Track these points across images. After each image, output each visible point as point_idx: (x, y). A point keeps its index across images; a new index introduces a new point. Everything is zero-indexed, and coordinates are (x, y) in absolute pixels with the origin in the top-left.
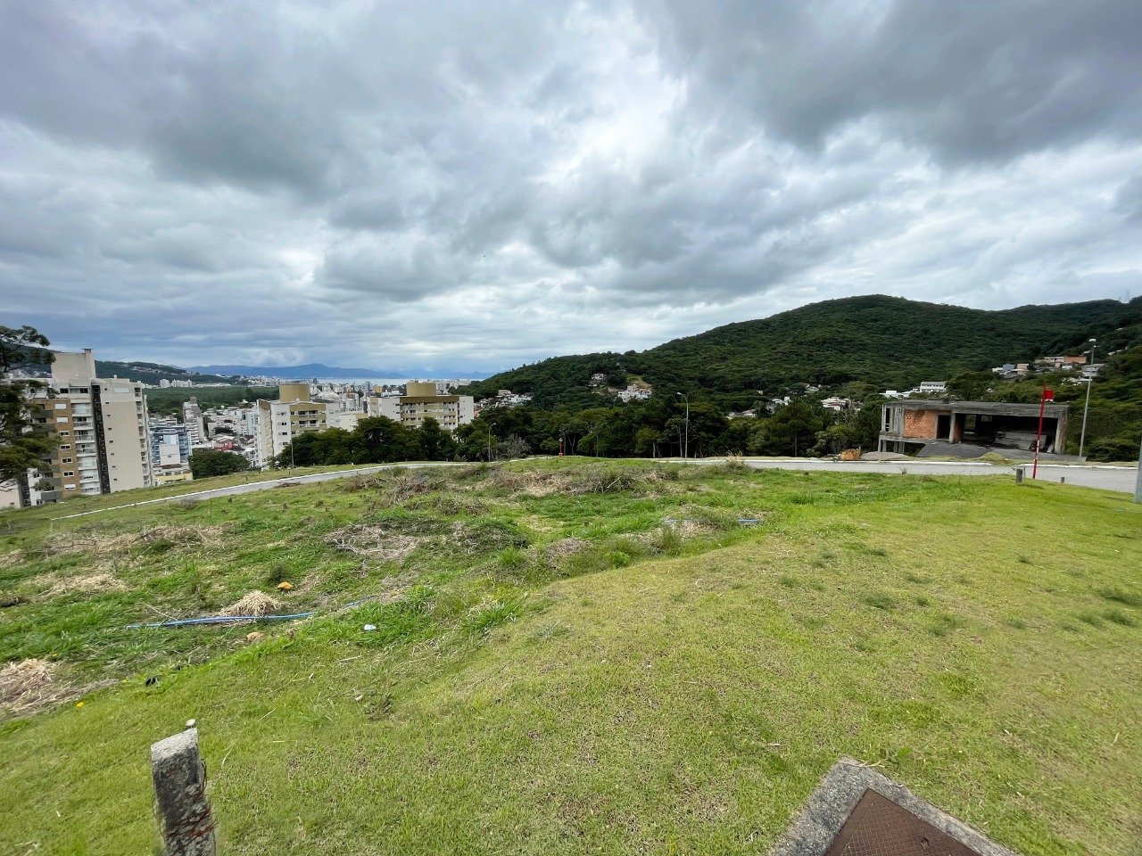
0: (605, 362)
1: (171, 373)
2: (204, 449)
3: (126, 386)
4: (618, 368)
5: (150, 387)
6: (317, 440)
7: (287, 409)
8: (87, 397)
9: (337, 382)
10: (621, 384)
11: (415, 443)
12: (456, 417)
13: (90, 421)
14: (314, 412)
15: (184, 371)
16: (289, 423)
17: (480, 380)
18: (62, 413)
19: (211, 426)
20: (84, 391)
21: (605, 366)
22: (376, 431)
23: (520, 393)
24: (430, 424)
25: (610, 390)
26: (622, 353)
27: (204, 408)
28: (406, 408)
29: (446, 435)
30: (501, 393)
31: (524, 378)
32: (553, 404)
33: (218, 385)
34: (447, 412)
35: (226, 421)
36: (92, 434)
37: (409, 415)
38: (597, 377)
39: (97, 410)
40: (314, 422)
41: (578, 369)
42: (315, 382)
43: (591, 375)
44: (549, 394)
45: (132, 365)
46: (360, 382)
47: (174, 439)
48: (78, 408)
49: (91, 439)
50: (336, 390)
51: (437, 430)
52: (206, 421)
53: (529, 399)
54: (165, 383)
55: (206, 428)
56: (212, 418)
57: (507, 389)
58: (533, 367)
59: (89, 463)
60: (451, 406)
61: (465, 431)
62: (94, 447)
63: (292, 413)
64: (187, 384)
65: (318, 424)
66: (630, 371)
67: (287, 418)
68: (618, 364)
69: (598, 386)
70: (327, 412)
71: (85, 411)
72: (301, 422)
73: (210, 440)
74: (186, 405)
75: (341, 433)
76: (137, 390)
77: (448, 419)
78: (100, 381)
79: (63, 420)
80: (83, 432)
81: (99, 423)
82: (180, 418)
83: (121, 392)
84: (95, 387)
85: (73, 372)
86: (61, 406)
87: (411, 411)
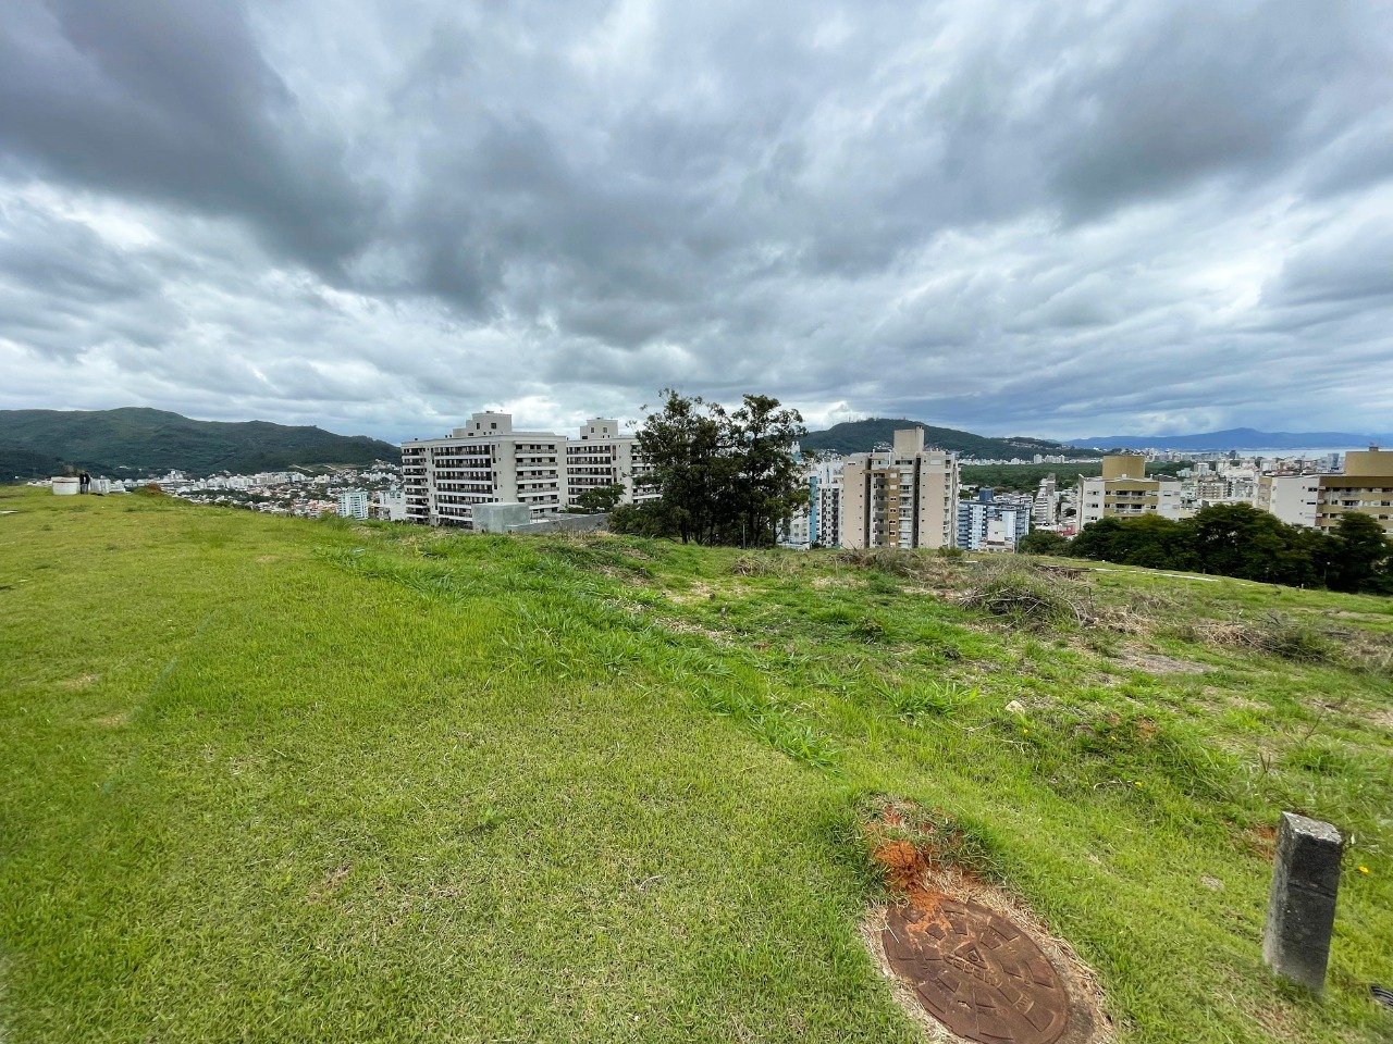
1: (1049, 448)
2: (1048, 532)
3: (939, 458)
5: (1023, 463)
6: (1118, 529)
7: (1102, 487)
8: (911, 467)
13: (911, 489)
14: (1140, 493)
15: (1059, 445)
16: (1102, 506)
18: (895, 482)
19: (1066, 507)
20: (910, 463)
24: (1358, 525)
27: (1061, 487)
28: (1333, 496)
33: (1093, 460)
36: (911, 501)
37: (1339, 509)
39: (917, 480)
40: (1136, 506)
45: (1011, 440)
47: (1010, 517)
48: (905, 477)
49: (909, 506)
52: (1060, 502)
54: (1038, 459)
55: (1059, 508)
56: (1068, 498)
59: (907, 527)
62: (911, 513)
63: (1110, 492)
64: (1056, 459)
65: (1143, 510)
67: (1100, 499)
70: (1160, 494)
71: (908, 480)
72: (1119, 506)
73: (1057, 522)
74: (1044, 482)
76: (949, 461)
78: (924, 453)
79: (893, 487)
80: (905, 499)
81: (917, 492)
82: (1035, 495)
83: (937, 464)
84: (919, 460)
85: (908, 445)
86: (894, 476)
87: (1347, 502)
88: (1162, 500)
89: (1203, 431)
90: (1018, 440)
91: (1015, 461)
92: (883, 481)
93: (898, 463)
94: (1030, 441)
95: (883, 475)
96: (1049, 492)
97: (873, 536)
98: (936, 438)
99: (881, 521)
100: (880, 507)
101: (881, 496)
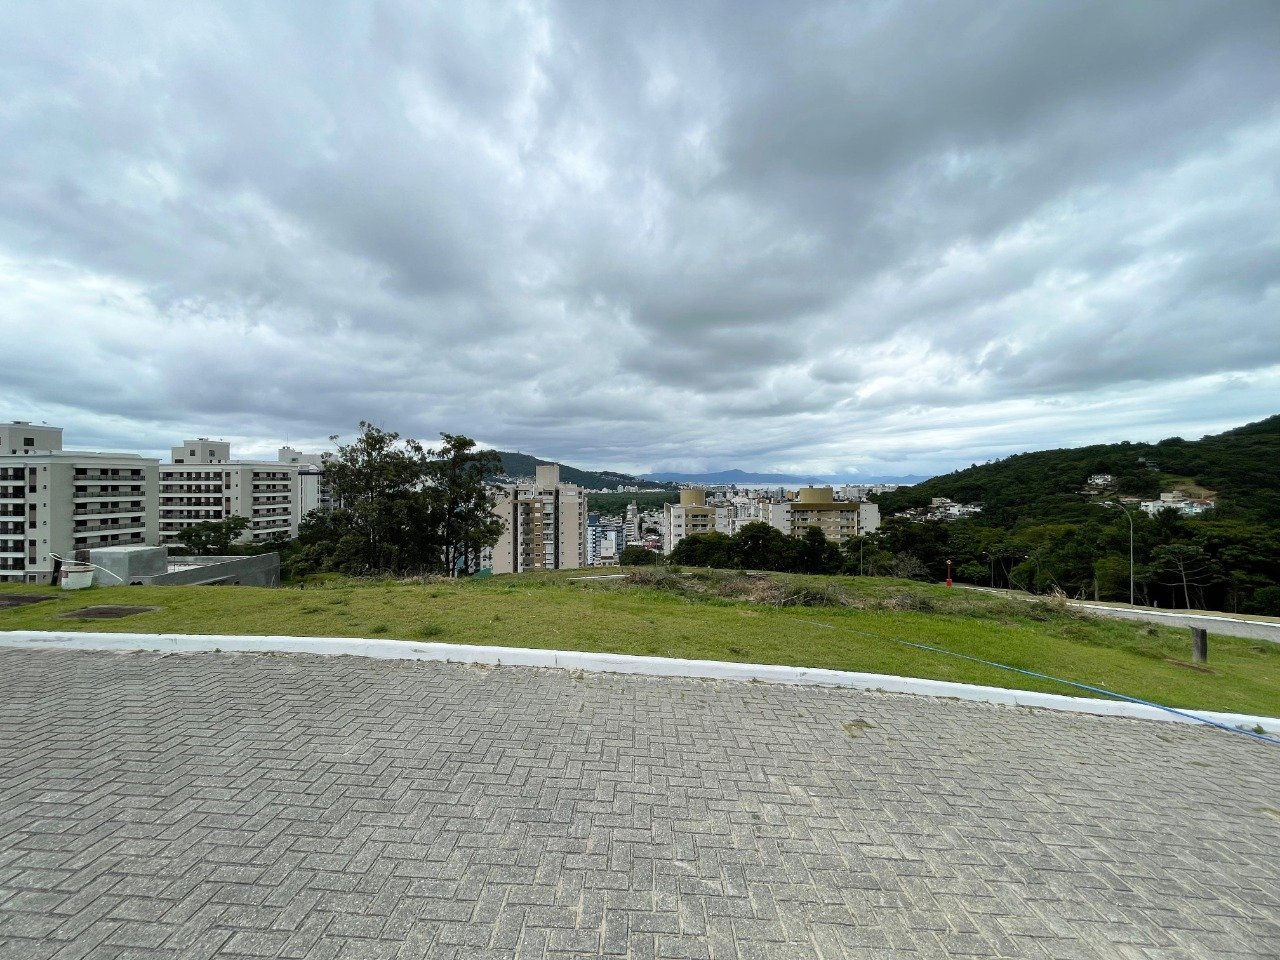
0: (1114, 457)
1: (627, 480)
2: (636, 546)
3: (572, 490)
4: (1143, 465)
5: (611, 492)
6: (700, 542)
7: (682, 512)
8: (551, 499)
9: (751, 487)
10: (1152, 491)
11: (794, 553)
12: (856, 528)
13: (552, 516)
14: (705, 516)
15: (633, 478)
16: (684, 526)
17: (911, 485)
18: (538, 511)
19: (644, 526)
20: (551, 494)
21: (1115, 464)
22: (752, 537)
23: (964, 502)
24: (815, 534)
25: (1127, 500)
26: (1154, 442)
27: (640, 511)
28: (797, 516)
29: (833, 547)
30: (936, 501)
31: (970, 481)
32: (1015, 518)
33: (657, 490)
34: (844, 522)
35: (655, 523)
36: (552, 526)
37: (800, 523)
38: (1099, 480)
39: (557, 508)
40: (704, 526)
41: (1061, 469)
42: (733, 487)
43: (1090, 474)
44: (1011, 503)
45: (601, 474)
46: (774, 488)
47: (612, 535)
48: (546, 506)
49: (551, 531)
50: (751, 496)
51: (823, 541)
52: (642, 520)
53: (978, 510)
54: (620, 489)
55: (640, 527)
56: (646, 519)
57: (947, 497)
58: (987, 468)
59: (550, 549)
60: (850, 516)
62: (553, 537)
63: (687, 516)
64: (633, 489)
65: (708, 528)
66: (1165, 469)
67: (682, 521)
68: (1141, 460)
69: (1101, 493)
70: (716, 517)
71: (549, 509)
72: (694, 525)
73: (642, 538)
74: (629, 507)
75: (721, 537)
76: (580, 493)
77: (845, 530)
78: (561, 486)
79: (538, 515)
80: (549, 524)
81: (557, 519)
82: (624, 518)
83: (571, 495)
84: (557, 492)
85: (546, 480)
86: (537, 505)
87: (803, 519)
88: (718, 521)
89: (717, 470)
90: (606, 473)
91: (605, 491)
92: (528, 508)
93: (540, 494)
94: (615, 474)
95: (528, 504)
96: (634, 516)
97: (520, 559)
98: (568, 475)
99: (527, 544)
100: (526, 533)
101: (526, 523)
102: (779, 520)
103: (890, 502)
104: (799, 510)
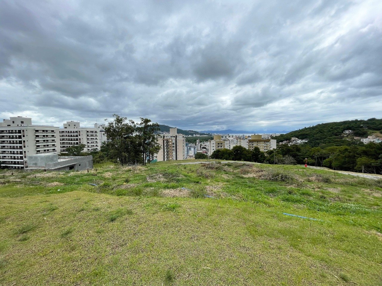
0: (352, 125)
1: (196, 133)
2: (199, 152)
3: (181, 136)
4: (362, 127)
6: (220, 152)
7: (214, 142)
8: (175, 138)
9: (234, 135)
10: (364, 135)
11: (250, 155)
12: (269, 147)
13: (175, 144)
14: (222, 144)
15: (199, 132)
16: (215, 147)
17: (284, 134)
19: (202, 146)
20: (174, 137)
21: (353, 127)
22: (237, 150)
23: (302, 139)
24: (257, 149)
25: (355, 138)
26: (366, 119)
27: (201, 142)
28: (250, 143)
29: (262, 154)
30: (293, 139)
31: (304, 132)
32: (319, 144)
33: (205, 136)
34: (265, 145)
35: (205, 145)
37: (251, 146)
38: (347, 132)
39: (176, 141)
40: (221, 146)
41: (335, 128)
42: (228, 135)
43: (344, 130)
44: (318, 139)
46: (241, 135)
47: (192, 149)
48: (173, 141)
49: (174, 148)
50: (234, 137)
51: (259, 151)
52: (201, 145)
53: (306, 141)
54: (194, 135)
55: (201, 147)
57: (296, 137)
58: (310, 128)
59: (174, 153)
60: (267, 143)
61: (270, 152)
62: (175, 150)
63: (216, 144)
64: (198, 136)
65: (222, 147)
66: (370, 128)
67: (214, 145)
68: (362, 125)
69: (347, 136)
70: (225, 144)
71: (174, 141)
72: (218, 146)
73: (201, 150)
74: (197, 141)
75: (227, 150)
76: (183, 137)
77: (265, 148)
78: (177, 135)
79: (170, 143)
80: (174, 146)
81: (176, 144)
82: (196, 144)
83: (180, 137)
84: (176, 136)
85: (173, 133)
86: (170, 140)
87: (252, 145)
88: (226, 145)
89: (223, 130)
90: (190, 131)
91: (190, 136)
92: (168, 142)
93: (171, 137)
94: (192, 131)
95: (168, 140)
96: (199, 143)
97: (166, 157)
98: (179, 131)
99: (168, 152)
100: (167, 149)
101: (167, 146)
102: (245, 145)
103: (279, 139)
104: (250, 141)
